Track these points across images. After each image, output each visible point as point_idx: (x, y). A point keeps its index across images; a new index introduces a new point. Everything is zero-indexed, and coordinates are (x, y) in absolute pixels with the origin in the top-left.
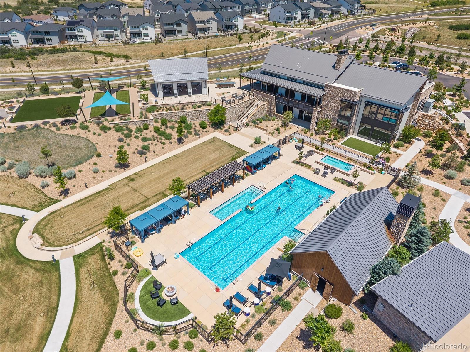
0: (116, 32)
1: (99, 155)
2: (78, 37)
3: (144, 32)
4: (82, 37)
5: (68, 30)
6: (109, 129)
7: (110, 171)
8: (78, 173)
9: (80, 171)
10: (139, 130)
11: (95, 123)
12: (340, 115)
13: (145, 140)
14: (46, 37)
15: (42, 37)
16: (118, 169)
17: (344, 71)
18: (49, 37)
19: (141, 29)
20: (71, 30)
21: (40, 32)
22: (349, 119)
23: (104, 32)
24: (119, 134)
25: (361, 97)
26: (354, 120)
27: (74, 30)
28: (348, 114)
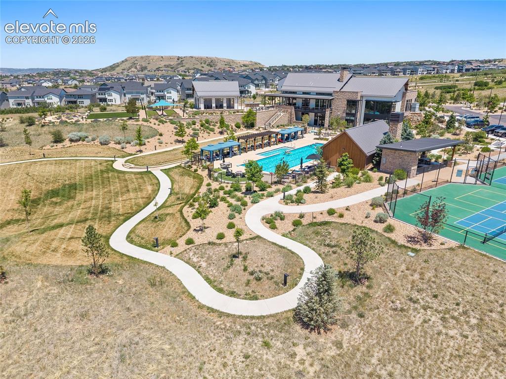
0: (142, 96)
1: (161, 135)
2: (108, 101)
3: (168, 95)
4: (111, 100)
5: (99, 94)
6: (166, 122)
7: (171, 143)
8: (146, 143)
9: (148, 142)
10: (189, 124)
11: (154, 119)
12: (347, 114)
13: (194, 129)
14: (78, 100)
15: (76, 100)
16: (177, 143)
17: (347, 83)
18: (82, 100)
19: (166, 93)
20: (102, 94)
21: (73, 96)
22: (354, 115)
23: (132, 96)
24: (175, 125)
25: (362, 97)
26: (358, 115)
27: (105, 95)
28: (353, 112)
